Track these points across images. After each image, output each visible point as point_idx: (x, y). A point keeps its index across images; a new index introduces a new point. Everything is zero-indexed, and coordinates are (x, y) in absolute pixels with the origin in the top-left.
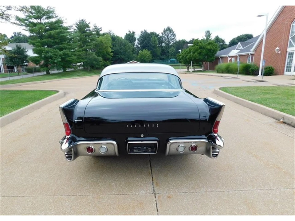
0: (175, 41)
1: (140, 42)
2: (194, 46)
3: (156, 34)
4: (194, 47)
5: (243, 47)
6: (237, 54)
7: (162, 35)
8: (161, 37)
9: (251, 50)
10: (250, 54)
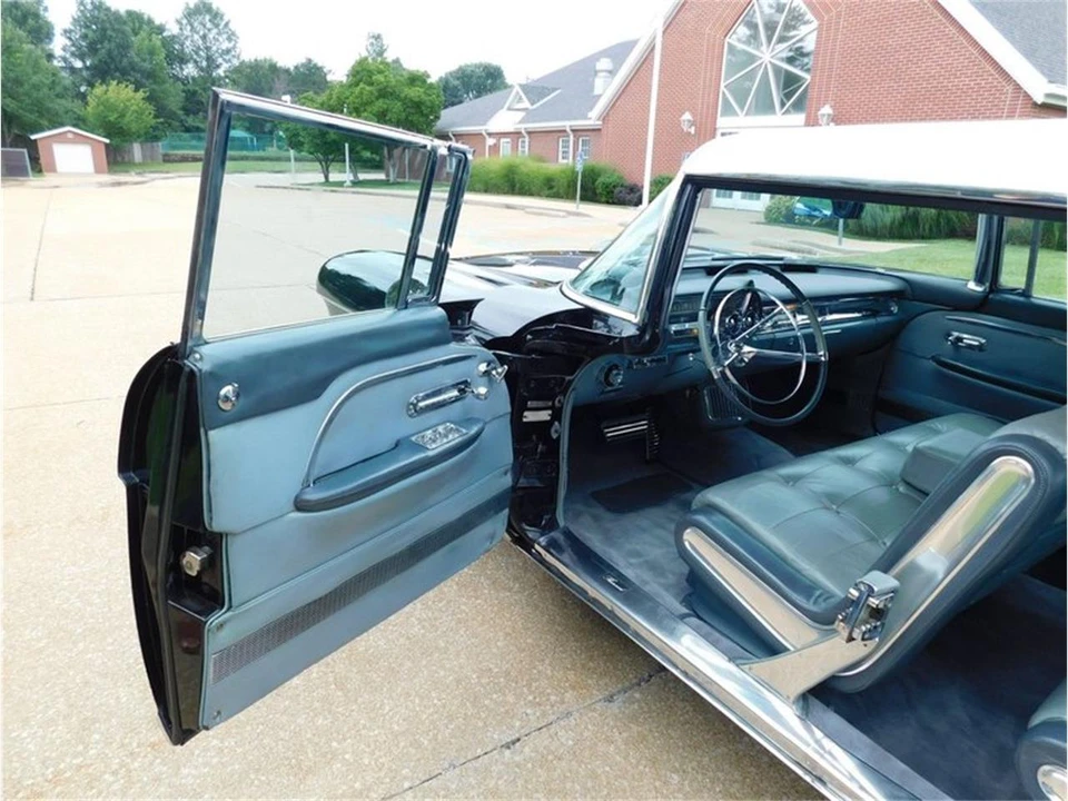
0: (236, 62)
1: (79, 48)
2: (358, 85)
3: (150, 21)
4: (357, 90)
5: (532, 104)
6: (519, 126)
7: (181, 29)
8: (173, 37)
9: (590, 115)
10: (568, 129)
